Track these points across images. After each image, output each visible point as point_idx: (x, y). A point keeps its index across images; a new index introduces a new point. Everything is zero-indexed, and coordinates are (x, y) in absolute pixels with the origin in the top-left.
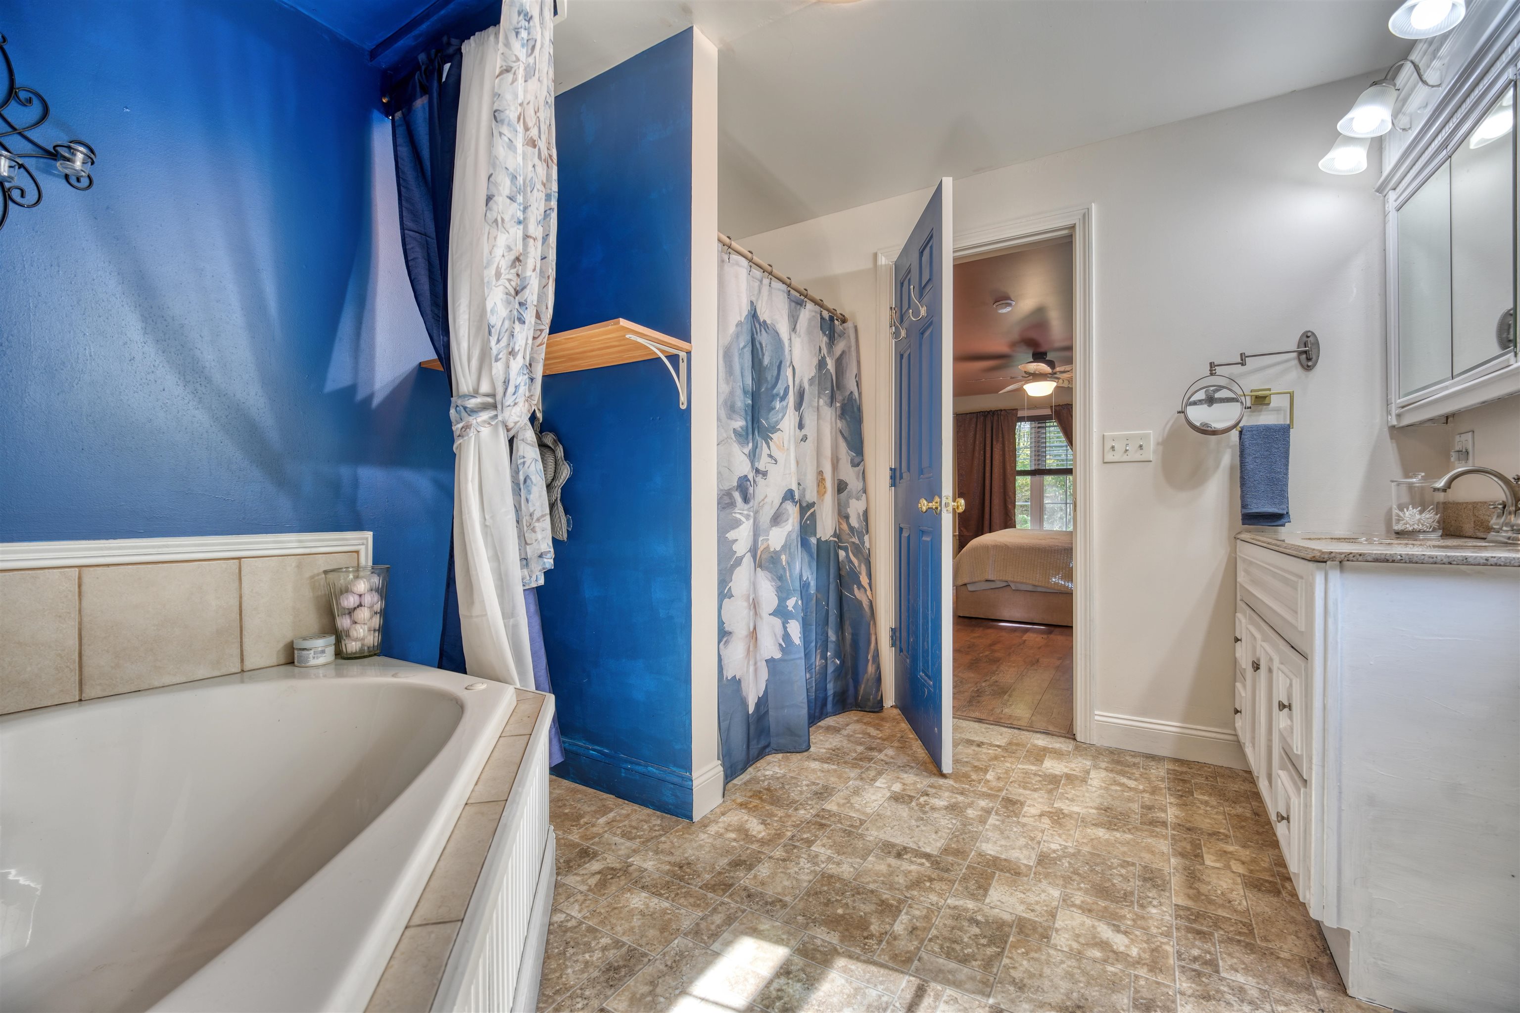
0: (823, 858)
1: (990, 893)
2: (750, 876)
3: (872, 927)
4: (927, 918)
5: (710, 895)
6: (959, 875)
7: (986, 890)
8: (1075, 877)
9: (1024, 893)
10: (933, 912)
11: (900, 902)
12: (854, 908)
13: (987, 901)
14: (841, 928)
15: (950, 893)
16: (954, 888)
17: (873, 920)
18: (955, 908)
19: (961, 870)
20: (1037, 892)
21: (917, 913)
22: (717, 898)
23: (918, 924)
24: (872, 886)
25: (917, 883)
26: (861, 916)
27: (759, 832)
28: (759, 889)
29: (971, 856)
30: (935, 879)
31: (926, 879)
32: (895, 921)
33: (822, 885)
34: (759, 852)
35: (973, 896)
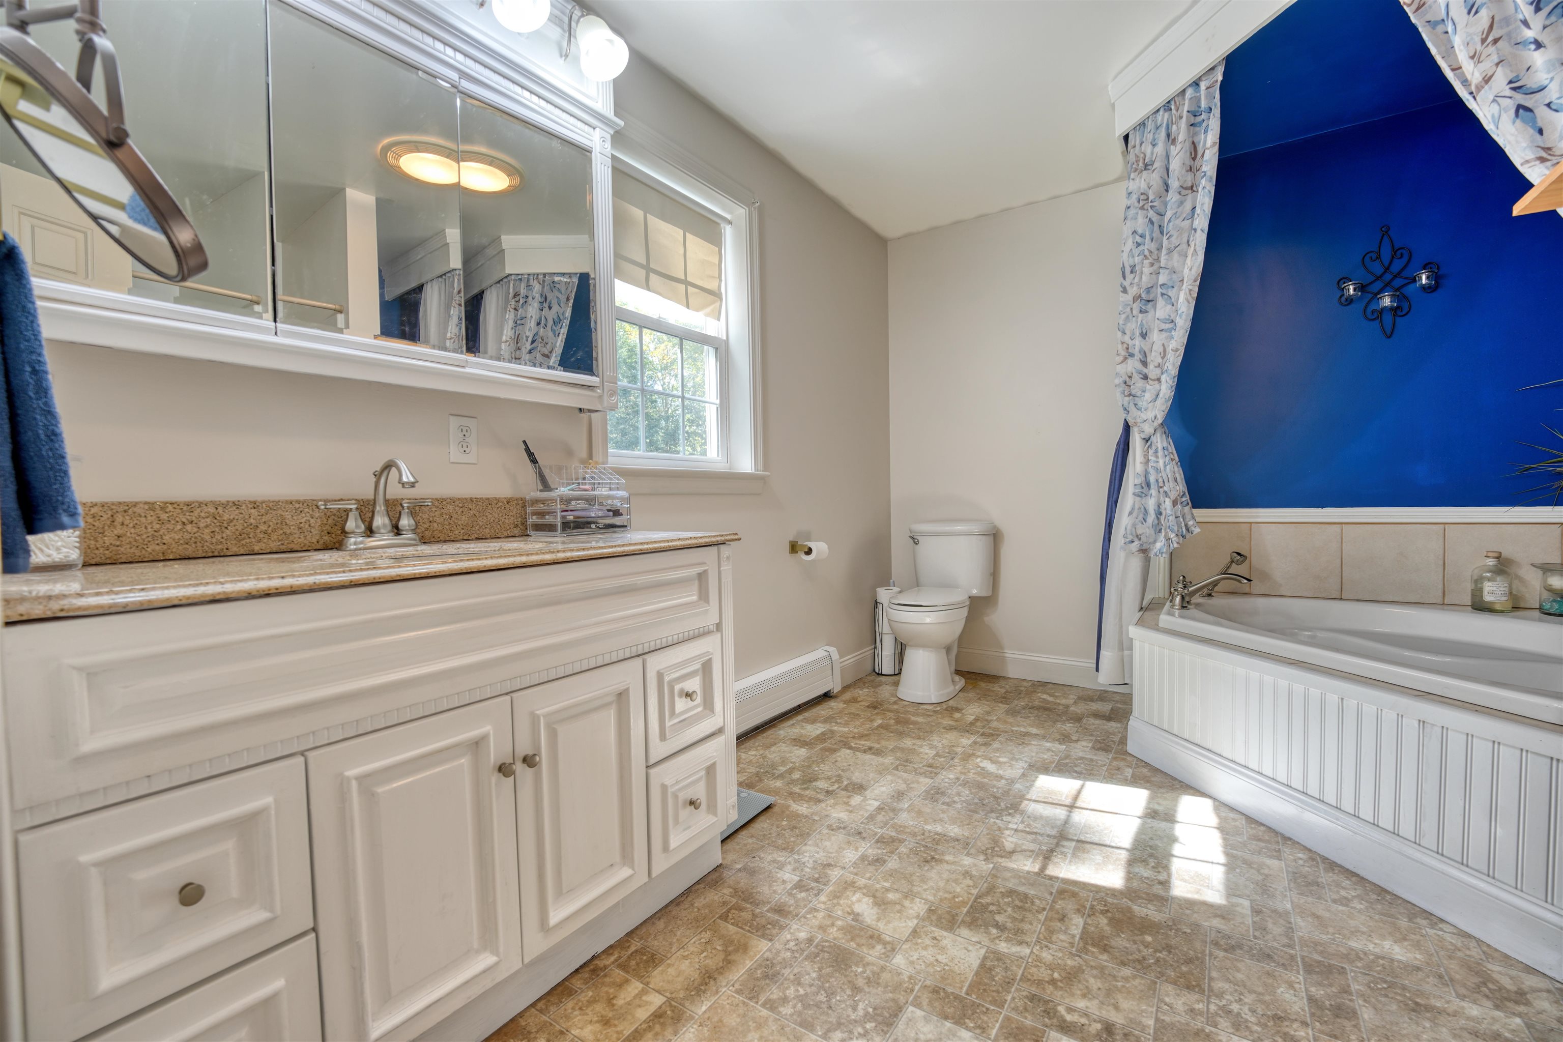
1: (978, 961)
3: (1105, 921)
4: (1051, 932)
6: (1017, 990)
7: (982, 965)
8: (860, 982)
9: (937, 960)
10: (1045, 938)
11: (1085, 950)
12: (1135, 942)
13: (983, 951)
15: (1028, 962)
16: (1022, 968)
17: (1107, 928)
18: (1021, 943)
19: (1013, 999)
20: (920, 962)
21: (1062, 937)
23: (1059, 924)
24: (1127, 972)
26: (1123, 933)
29: (998, 1025)
30: (1047, 982)
31: (1060, 984)
32: (1084, 928)
35: (999, 957)
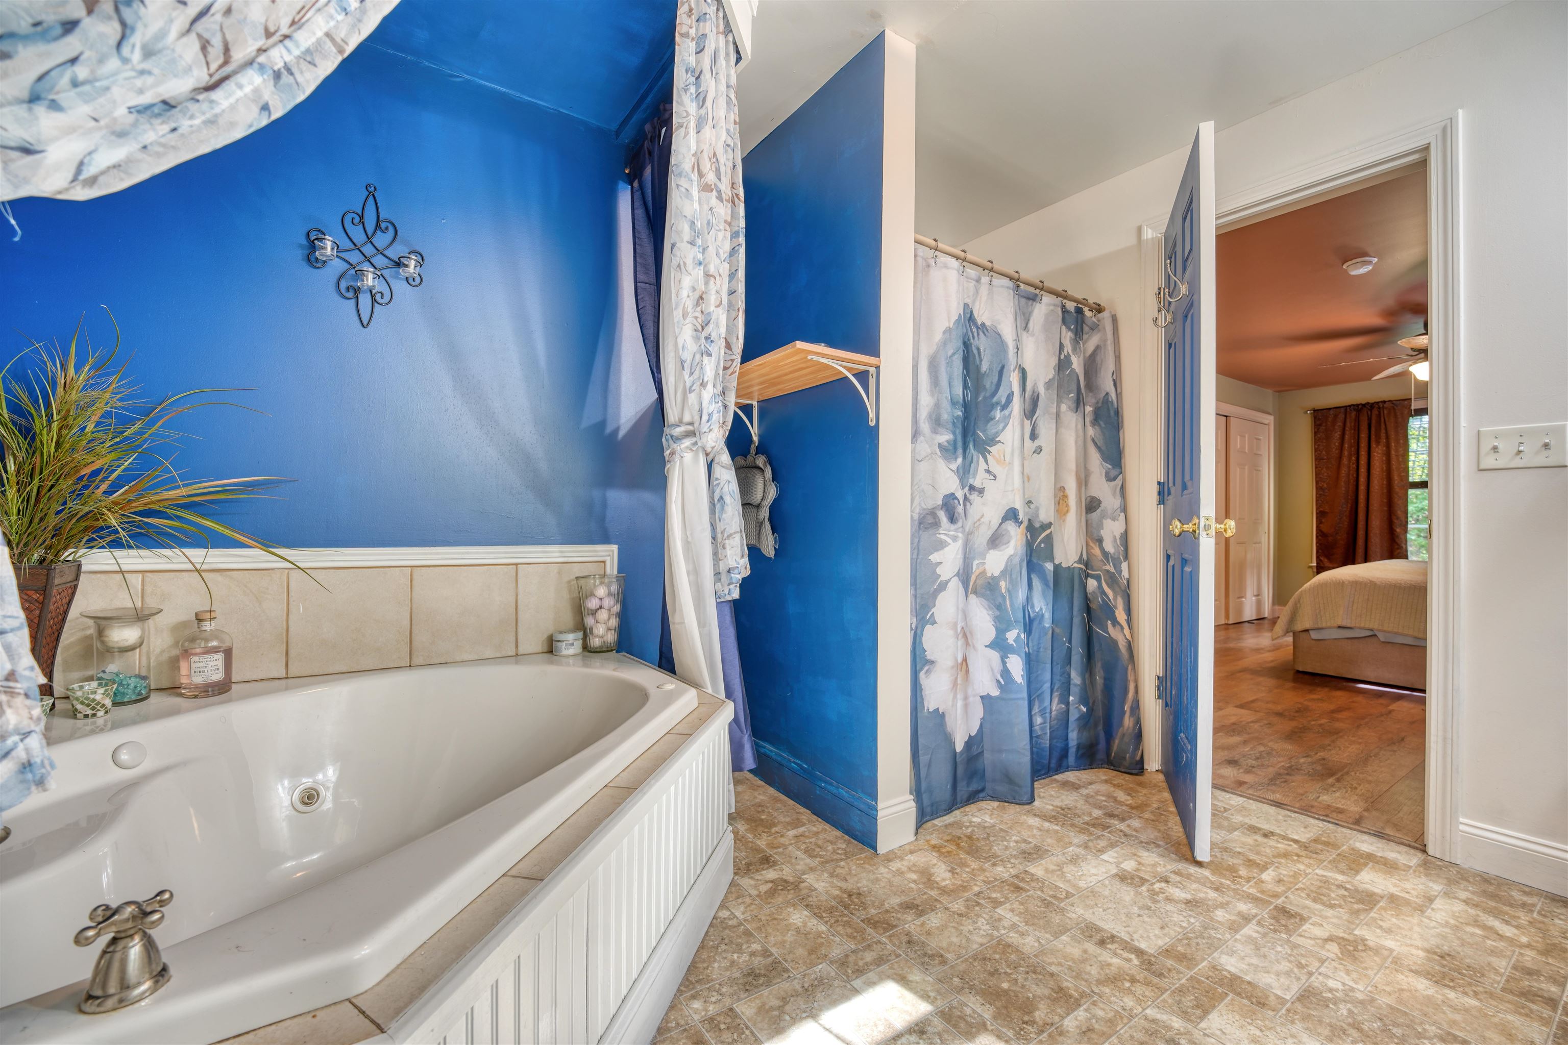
0: (1006, 923)
1: (1210, 1017)
2: (918, 922)
3: (1037, 1014)
4: (1111, 1022)
5: (870, 930)
6: (1174, 984)
7: (1206, 1013)
8: (1351, 1031)
9: (1261, 1030)
10: (1121, 1018)
11: (1083, 995)
12: (1023, 986)
13: (1203, 1025)
14: (999, 1004)
15: (1153, 1002)
16: (1161, 998)
17: (1041, 1006)
18: (1154, 1021)
19: (1179, 979)
20: (1282, 1035)
21: (1100, 1013)
22: (875, 935)
23: (1096, 1026)
24: (1054, 969)
25: (1114, 980)
26: (1028, 998)
27: (944, 880)
28: (923, 938)
29: (1200, 967)
30: (1139, 981)
31: (1127, 978)
32: (1068, 1014)
33: (995, 952)
34: (936, 900)
35: (1185, 1015)
